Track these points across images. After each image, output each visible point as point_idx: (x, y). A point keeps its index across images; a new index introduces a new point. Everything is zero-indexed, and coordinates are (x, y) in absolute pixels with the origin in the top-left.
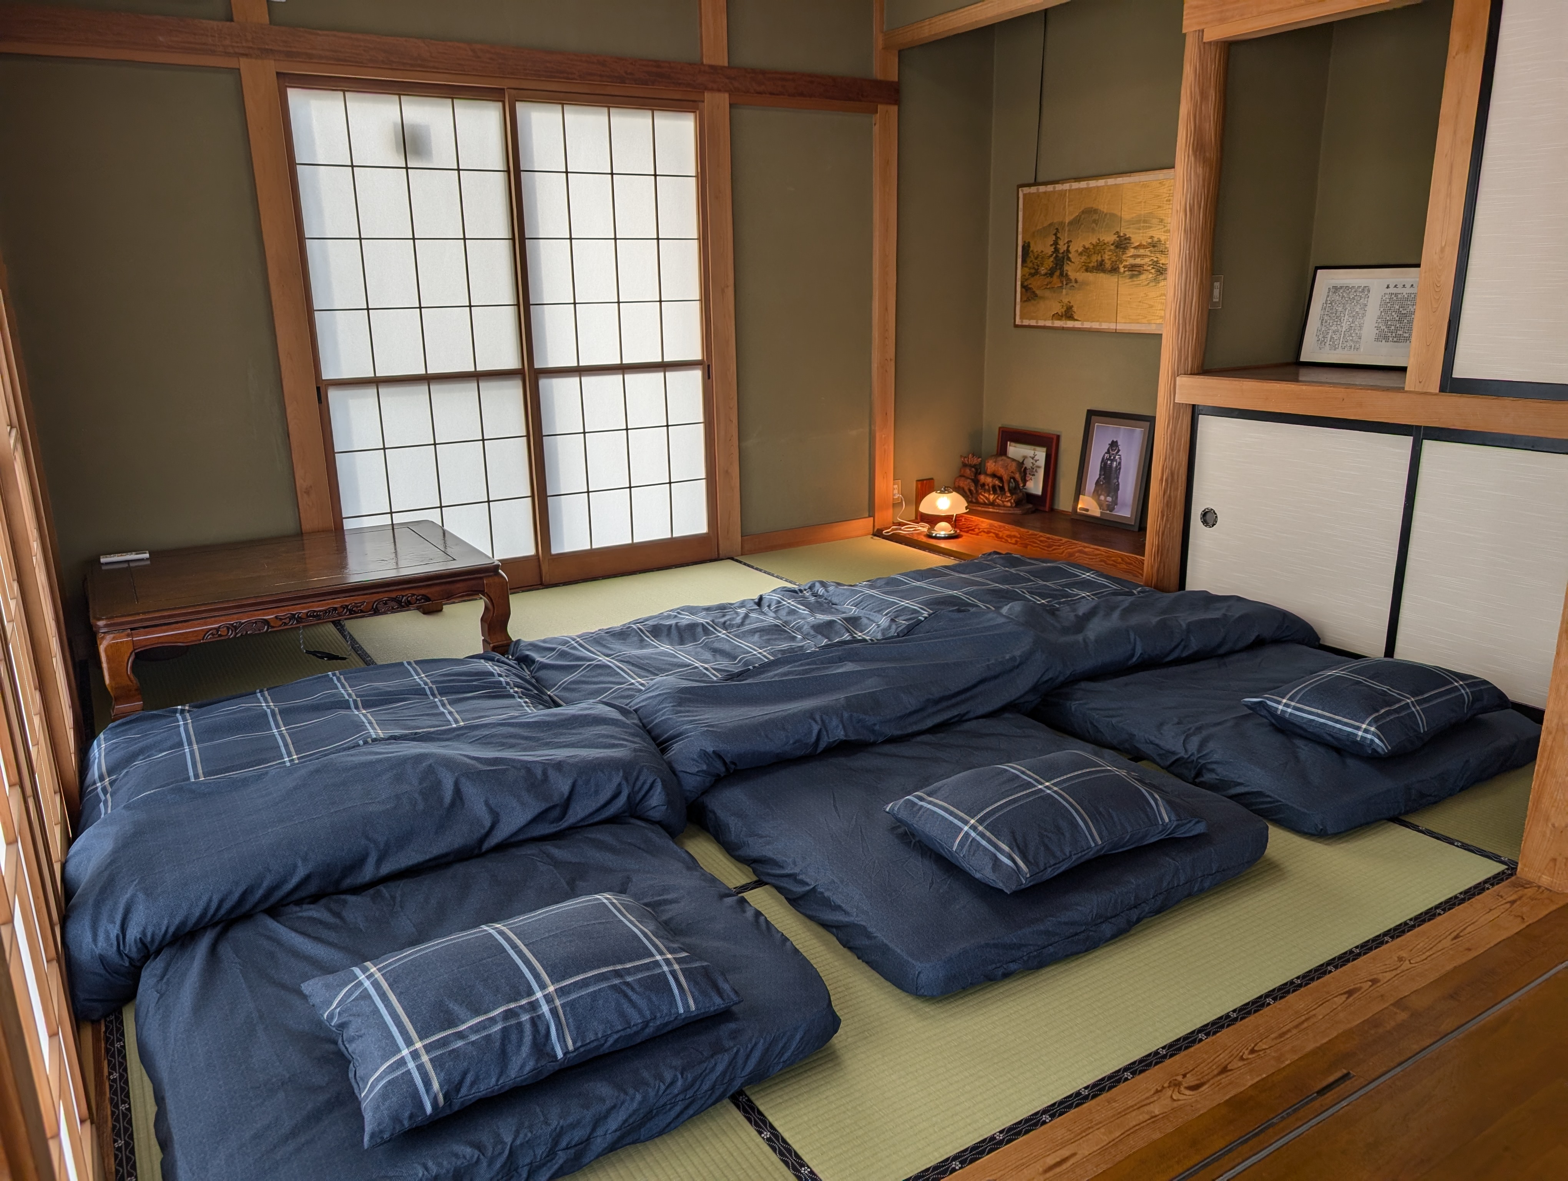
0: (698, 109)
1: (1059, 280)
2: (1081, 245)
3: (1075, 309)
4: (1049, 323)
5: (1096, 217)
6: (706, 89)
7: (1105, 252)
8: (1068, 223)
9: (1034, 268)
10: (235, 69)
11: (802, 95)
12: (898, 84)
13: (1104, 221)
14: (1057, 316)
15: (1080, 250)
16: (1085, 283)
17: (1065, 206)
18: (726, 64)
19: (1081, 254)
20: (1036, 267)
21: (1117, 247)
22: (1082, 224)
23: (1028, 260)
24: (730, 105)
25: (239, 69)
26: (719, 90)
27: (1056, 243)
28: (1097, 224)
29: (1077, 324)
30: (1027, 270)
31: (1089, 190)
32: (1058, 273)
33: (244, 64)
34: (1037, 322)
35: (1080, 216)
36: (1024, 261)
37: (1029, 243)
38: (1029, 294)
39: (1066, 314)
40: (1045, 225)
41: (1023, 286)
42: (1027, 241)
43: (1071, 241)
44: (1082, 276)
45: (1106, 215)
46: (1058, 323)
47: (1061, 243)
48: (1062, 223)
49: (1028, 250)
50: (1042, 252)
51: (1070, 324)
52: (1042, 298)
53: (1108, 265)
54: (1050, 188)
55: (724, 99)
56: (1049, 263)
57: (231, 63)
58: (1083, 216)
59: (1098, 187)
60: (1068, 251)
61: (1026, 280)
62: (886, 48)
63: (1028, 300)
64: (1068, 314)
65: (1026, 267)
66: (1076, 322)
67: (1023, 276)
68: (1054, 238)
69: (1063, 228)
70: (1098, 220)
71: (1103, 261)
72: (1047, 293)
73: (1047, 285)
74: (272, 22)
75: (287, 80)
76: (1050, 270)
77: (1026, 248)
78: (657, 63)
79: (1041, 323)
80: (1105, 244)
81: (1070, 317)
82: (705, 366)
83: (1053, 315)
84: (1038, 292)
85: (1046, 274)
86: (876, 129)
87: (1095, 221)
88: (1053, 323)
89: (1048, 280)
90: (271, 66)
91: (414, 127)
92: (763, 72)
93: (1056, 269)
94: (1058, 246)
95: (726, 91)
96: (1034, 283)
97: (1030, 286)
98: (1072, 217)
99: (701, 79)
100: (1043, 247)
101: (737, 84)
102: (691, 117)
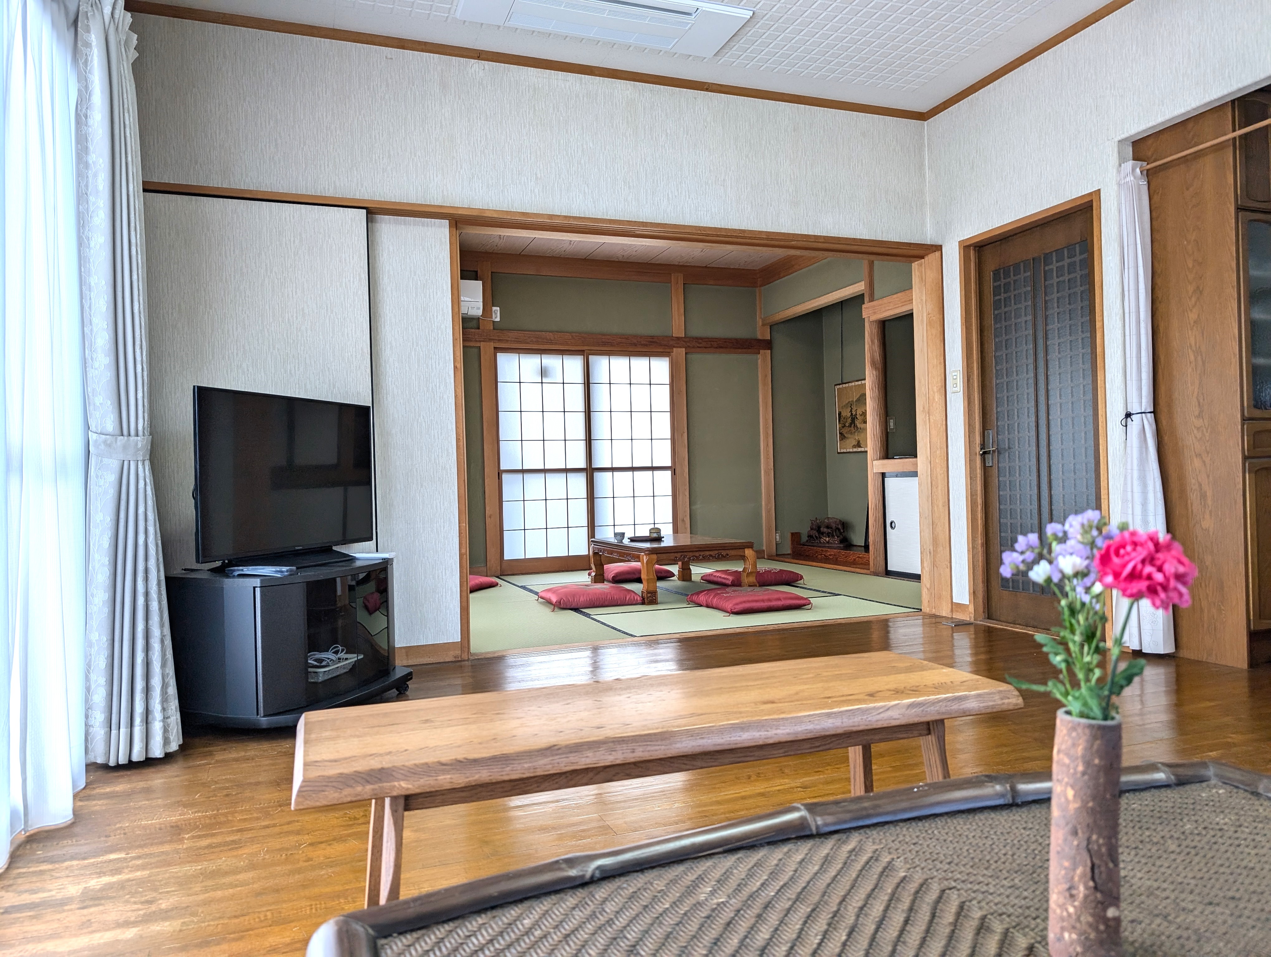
0: (670, 356)
1: (854, 429)
2: (861, 411)
3: (861, 442)
4: (851, 450)
6: (674, 347)
8: (855, 401)
11: (721, 347)
12: (770, 340)
14: (854, 446)
16: (864, 429)
17: (853, 393)
18: (684, 336)
19: (861, 415)
20: (844, 423)
22: (861, 401)
23: (841, 420)
24: (686, 353)
25: (480, 347)
26: (680, 347)
27: (851, 411)
30: (841, 425)
31: (862, 385)
32: (853, 425)
33: (482, 345)
34: (846, 450)
35: (860, 398)
36: (839, 421)
37: (841, 411)
38: (843, 437)
40: (846, 403)
41: (840, 433)
43: (857, 409)
44: (863, 426)
46: (855, 450)
47: (853, 411)
48: (852, 401)
50: (846, 415)
51: (860, 449)
52: (848, 438)
54: (847, 385)
55: (682, 351)
56: (849, 421)
57: (478, 344)
60: (856, 414)
61: (841, 430)
62: (763, 325)
63: (842, 440)
64: (859, 445)
65: (840, 423)
66: (862, 448)
67: (839, 428)
68: (850, 408)
69: (853, 404)
72: (849, 436)
73: (849, 431)
74: (494, 329)
75: (497, 350)
76: (850, 424)
77: (840, 414)
78: (652, 337)
79: (848, 450)
82: (673, 469)
84: (846, 435)
85: (848, 426)
86: (759, 361)
88: (853, 450)
89: (849, 429)
90: (492, 345)
91: (545, 367)
92: (701, 339)
93: (852, 423)
95: (683, 347)
96: (844, 431)
97: (842, 433)
98: (856, 398)
99: (671, 343)
100: (846, 413)
101: (688, 344)
102: (667, 359)
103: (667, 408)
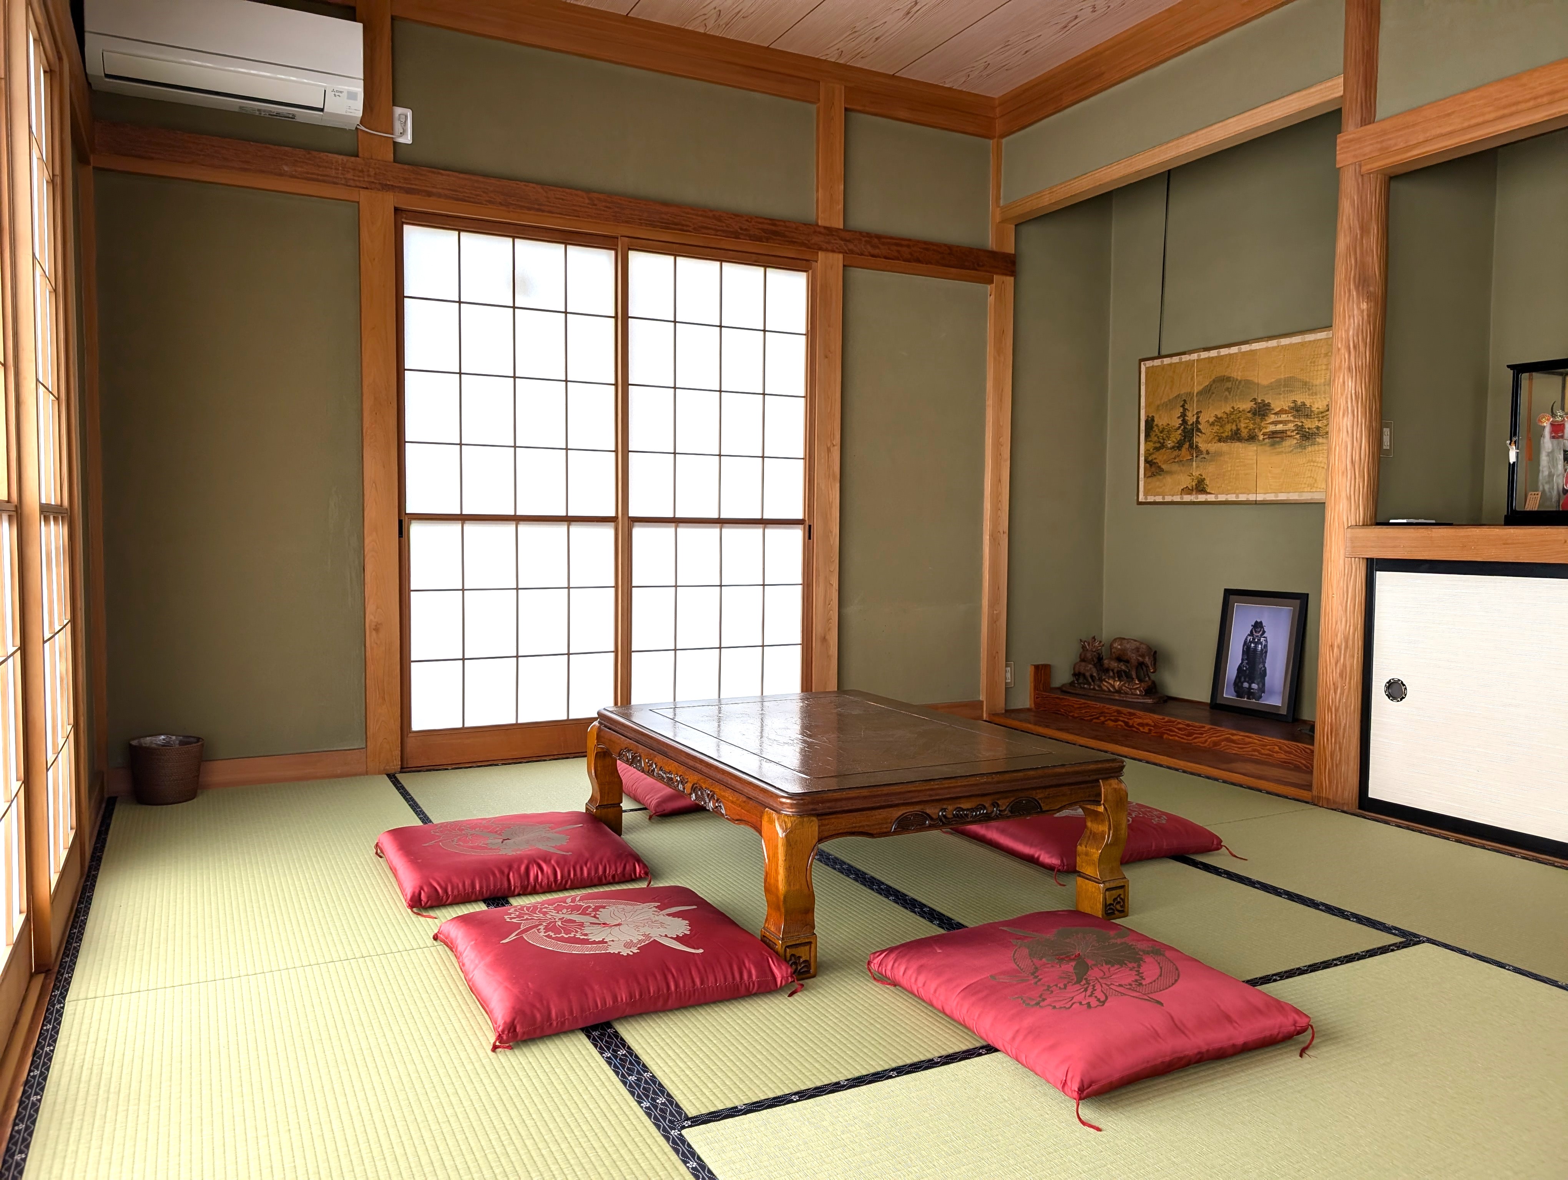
0: (811, 269)
1: (1188, 453)
2: (1213, 415)
3: (1207, 482)
4: (1177, 499)
5: (1229, 385)
6: (821, 249)
7: (1240, 421)
8: (1197, 393)
9: (1159, 442)
10: (355, 202)
11: (918, 261)
12: (1015, 255)
13: (1238, 388)
14: (1187, 491)
15: (1211, 420)
16: (1219, 454)
17: (1193, 376)
18: (841, 227)
19: (1212, 424)
20: (1162, 441)
21: (1254, 414)
22: (1213, 393)
23: (1153, 434)
24: (844, 266)
25: (358, 203)
26: (833, 251)
27: (1183, 415)
28: (1230, 393)
29: (1211, 498)
30: (1151, 444)
31: (1220, 358)
32: (1187, 445)
33: (363, 197)
34: (1164, 498)
35: (1211, 385)
36: (1147, 436)
37: (1153, 416)
38: (1154, 469)
39: (1197, 488)
40: (1171, 397)
41: (1146, 461)
42: (1150, 416)
43: (1201, 412)
44: (1214, 447)
45: (1240, 382)
46: (1187, 498)
47: (1189, 414)
48: (1190, 394)
49: (1153, 424)
50: (1168, 424)
51: (1202, 498)
52: (1170, 473)
53: (1244, 433)
54: (1175, 359)
55: (837, 259)
56: (1177, 436)
57: (352, 195)
58: (1214, 386)
59: (1230, 355)
60: (1198, 422)
61: (1150, 454)
62: (1002, 219)
63: (1153, 475)
64: (1200, 487)
65: (1150, 441)
66: (1209, 496)
67: (1147, 450)
68: (1181, 410)
69: (1192, 398)
70: (1231, 388)
71: (1238, 429)
72: (1175, 467)
73: (1175, 458)
74: (395, 161)
75: (405, 216)
76: (1178, 443)
77: (1150, 423)
78: (773, 221)
79: (1168, 499)
80: (1240, 412)
81: (1202, 490)
82: (807, 525)
83: (1183, 490)
84: (1163, 467)
85: (1173, 447)
86: (991, 299)
87: (1228, 389)
88: (1182, 498)
89: (1176, 453)
90: (390, 200)
91: (523, 270)
92: (879, 237)
93: (1185, 441)
94: (1187, 418)
95: (840, 252)
96: (1160, 458)
97: (1155, 461)
98: (1201, 388)
99: (816, 239)
100: (1169, 419)
101: (851, 246)
102: (804, 275)
103: (800, 388)
